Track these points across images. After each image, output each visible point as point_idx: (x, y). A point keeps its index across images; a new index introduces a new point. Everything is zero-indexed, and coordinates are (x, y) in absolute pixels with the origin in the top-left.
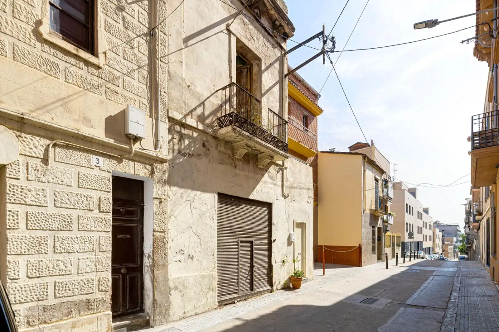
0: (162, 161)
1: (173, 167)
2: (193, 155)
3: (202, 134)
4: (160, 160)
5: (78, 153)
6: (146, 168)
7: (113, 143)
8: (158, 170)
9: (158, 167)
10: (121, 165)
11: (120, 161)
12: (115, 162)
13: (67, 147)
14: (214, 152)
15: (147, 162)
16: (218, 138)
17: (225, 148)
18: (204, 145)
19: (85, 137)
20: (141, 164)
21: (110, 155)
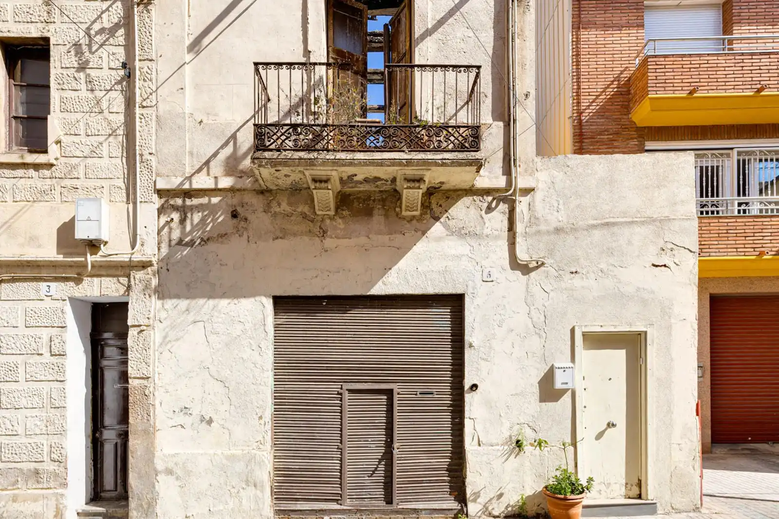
0: (144, 265)
1: (168, 270)
2: (208, 239)
3: (230, 195)
4: (141, 265)
5: (25, 284)
6: (120, 283)
7: (62, 259)
8: (137, 282)
9: (137, 277)
10: (80, 286)
11: (78, 281)
12: (72, 285)
13: (13, 280)
14: (260, 220)
15: (119, 273)
16: (269, 191)
17: (290, 204)
18: (235, 215)
19: (28, 262)
20: (111, 279)
21: (62, 277)
